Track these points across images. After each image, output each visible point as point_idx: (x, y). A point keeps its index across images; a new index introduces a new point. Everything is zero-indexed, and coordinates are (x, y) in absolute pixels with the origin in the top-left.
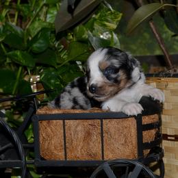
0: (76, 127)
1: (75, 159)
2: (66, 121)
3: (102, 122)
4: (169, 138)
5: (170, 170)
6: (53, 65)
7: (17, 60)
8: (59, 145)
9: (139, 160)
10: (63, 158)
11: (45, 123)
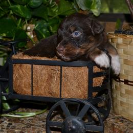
0: (41, 71)
1: (39, 96)
2: (34, 66)
3: (61, 68)
4: (129, 83)
5: (128, 108)
6: (45, 18)
7: (18, 13)
8: (27, 84)
9: (88, 100)
10: (30, 94)
11: (18, 66)
